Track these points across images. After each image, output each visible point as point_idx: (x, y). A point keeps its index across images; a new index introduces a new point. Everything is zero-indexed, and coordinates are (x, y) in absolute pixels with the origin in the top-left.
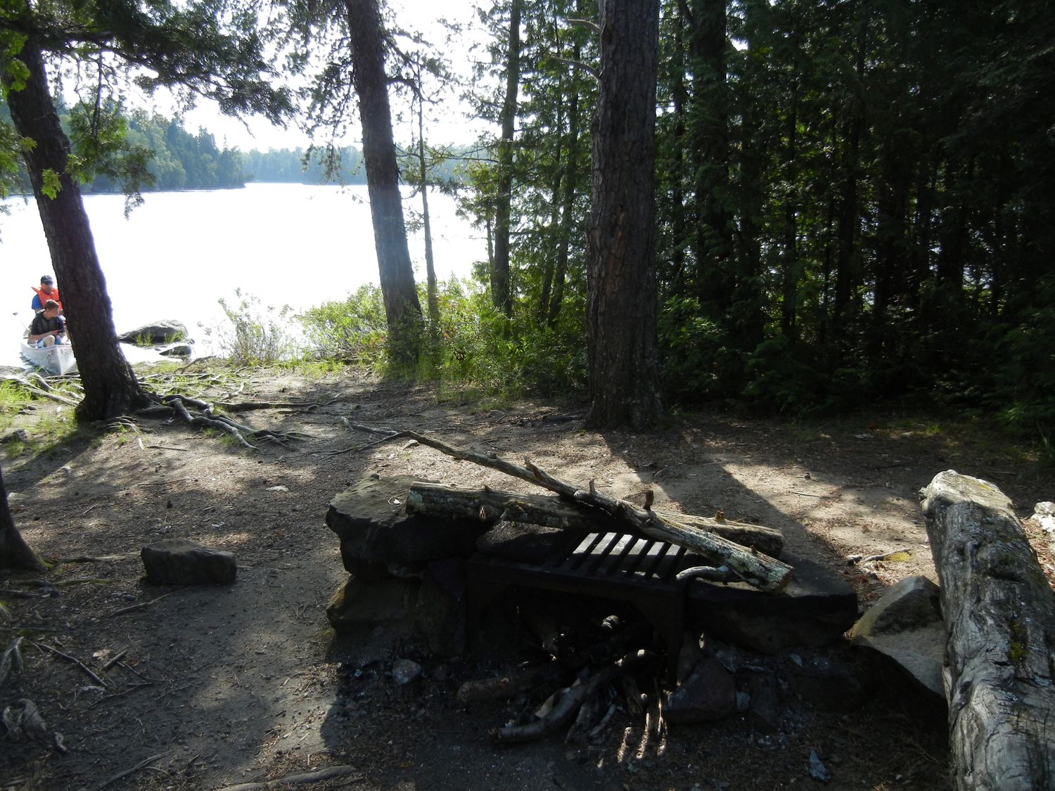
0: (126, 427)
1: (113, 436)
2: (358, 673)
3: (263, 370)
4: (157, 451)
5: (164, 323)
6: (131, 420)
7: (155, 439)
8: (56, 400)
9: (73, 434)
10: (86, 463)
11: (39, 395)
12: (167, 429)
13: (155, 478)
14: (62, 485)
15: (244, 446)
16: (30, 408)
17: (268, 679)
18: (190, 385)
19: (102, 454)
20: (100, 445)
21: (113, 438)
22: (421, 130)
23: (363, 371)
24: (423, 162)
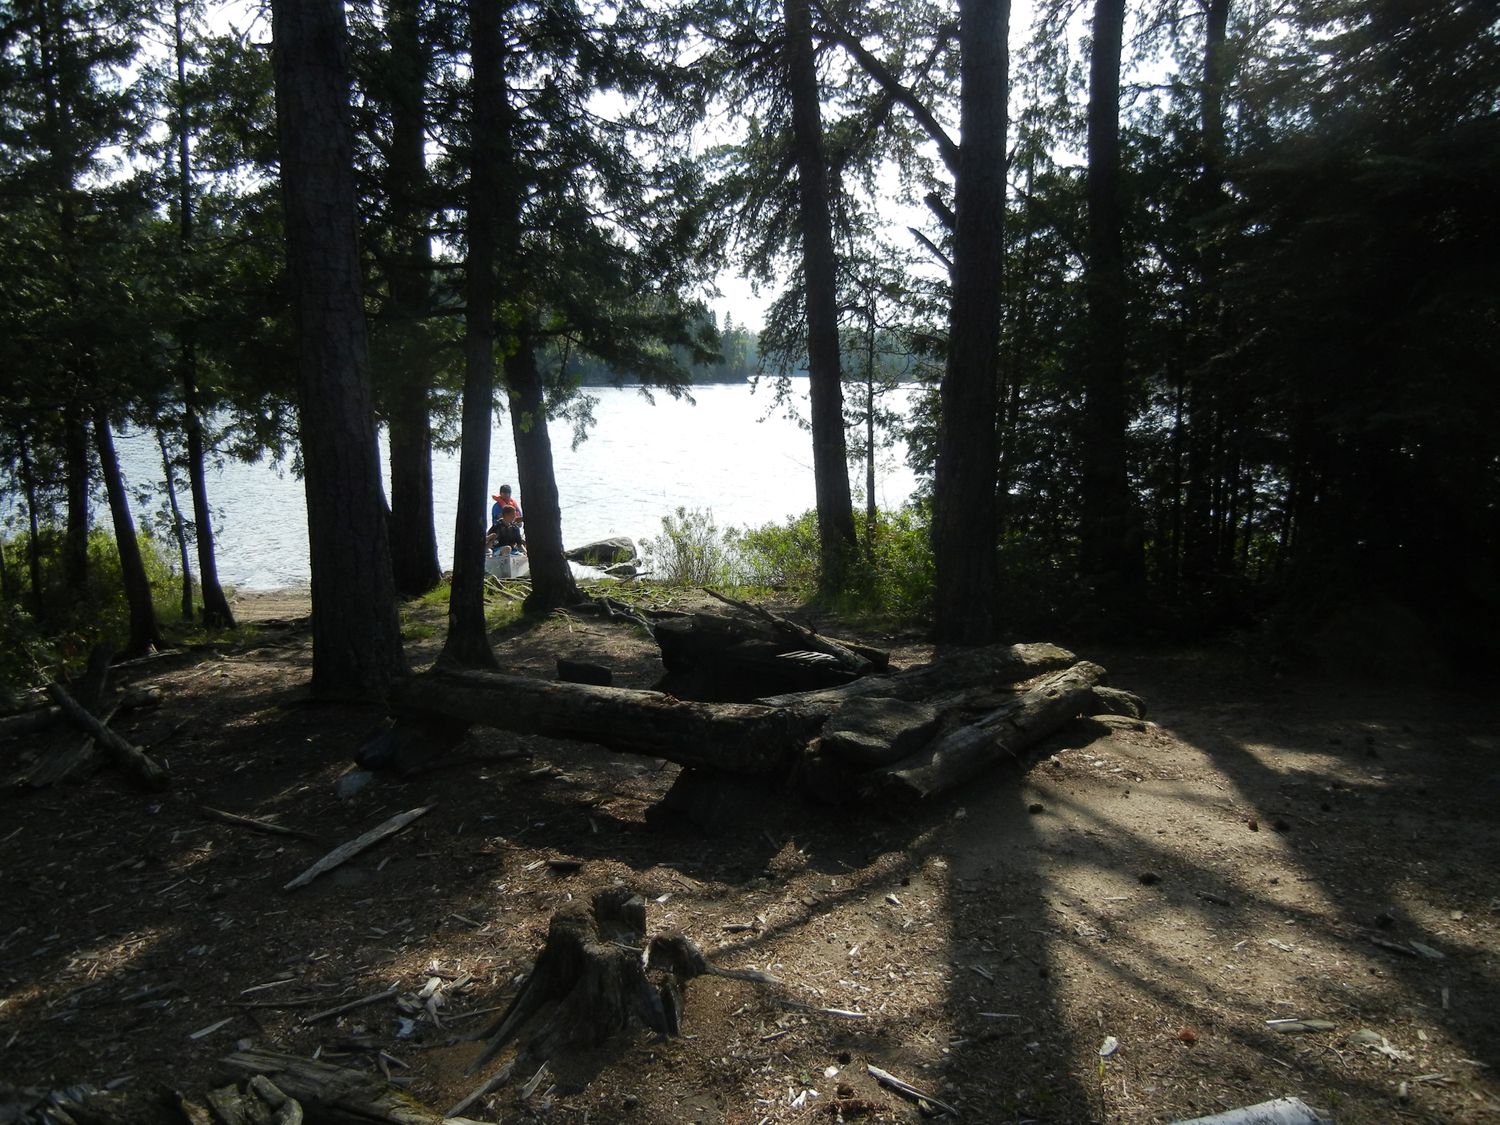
0: (562, 617)
1: (551, 622)
3: (693, 591)
4: (583, 634)
6: (565, 612)
7: (583, 627)
8: (508, 596)
9: (519, 619)
10: (530, 637)
12: (592, 621)
13: (578, 649)
15: (649, 636)
18: (624, 596)
19: (542, 633)
20: (540, 627)
21: (550, 624)
22: (872, 357)
23: (790, 597)
24: (871, 389)
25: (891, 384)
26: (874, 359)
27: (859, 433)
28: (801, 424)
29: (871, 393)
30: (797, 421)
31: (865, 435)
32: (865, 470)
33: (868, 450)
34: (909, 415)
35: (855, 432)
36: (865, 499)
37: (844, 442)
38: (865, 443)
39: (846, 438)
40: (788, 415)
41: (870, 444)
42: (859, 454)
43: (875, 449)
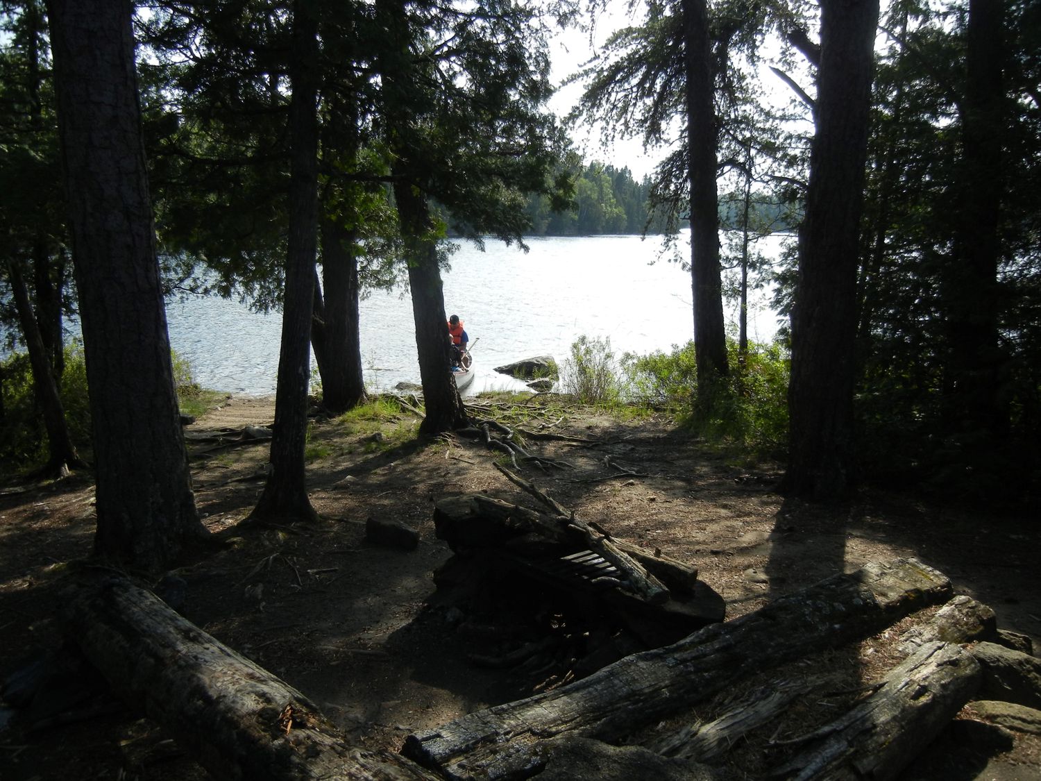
0: (445, 441)
1: (434, 446)
2: (432, 610)
3: (587, 409)
4: (455, 461)
5: (539, 360)
6: (450, 436)
7: (459, 452)
9: (411, 441)
10: (409, 462)
11: (407, 409)
13: (442, 479)
14: (384, 475)
15: (513, 467)
16: (398, 419)
17: (385, 604)
18: (521, 414)
19: (420, 458)
20: (423, 451)
21: (433, 448)
22: (747, 207)
23: (667, 418)
24: (746, 236)
25: (765, 232)
26: (750, 210)
27: (734, 275)
28: (684, 266)
29: (747, 240)
30: (681, 265)
31: (740, 276)
32: (739, 308)
33: (741, 291)
34: (778, 259)
35: (730, 275)
36: (739, 333)
37: (720, 282)
38: (740, 284)
39: (723, 278)
40: (673, 258)
41: (744, 284)
42: (735, 293)
43: (748, 290)
